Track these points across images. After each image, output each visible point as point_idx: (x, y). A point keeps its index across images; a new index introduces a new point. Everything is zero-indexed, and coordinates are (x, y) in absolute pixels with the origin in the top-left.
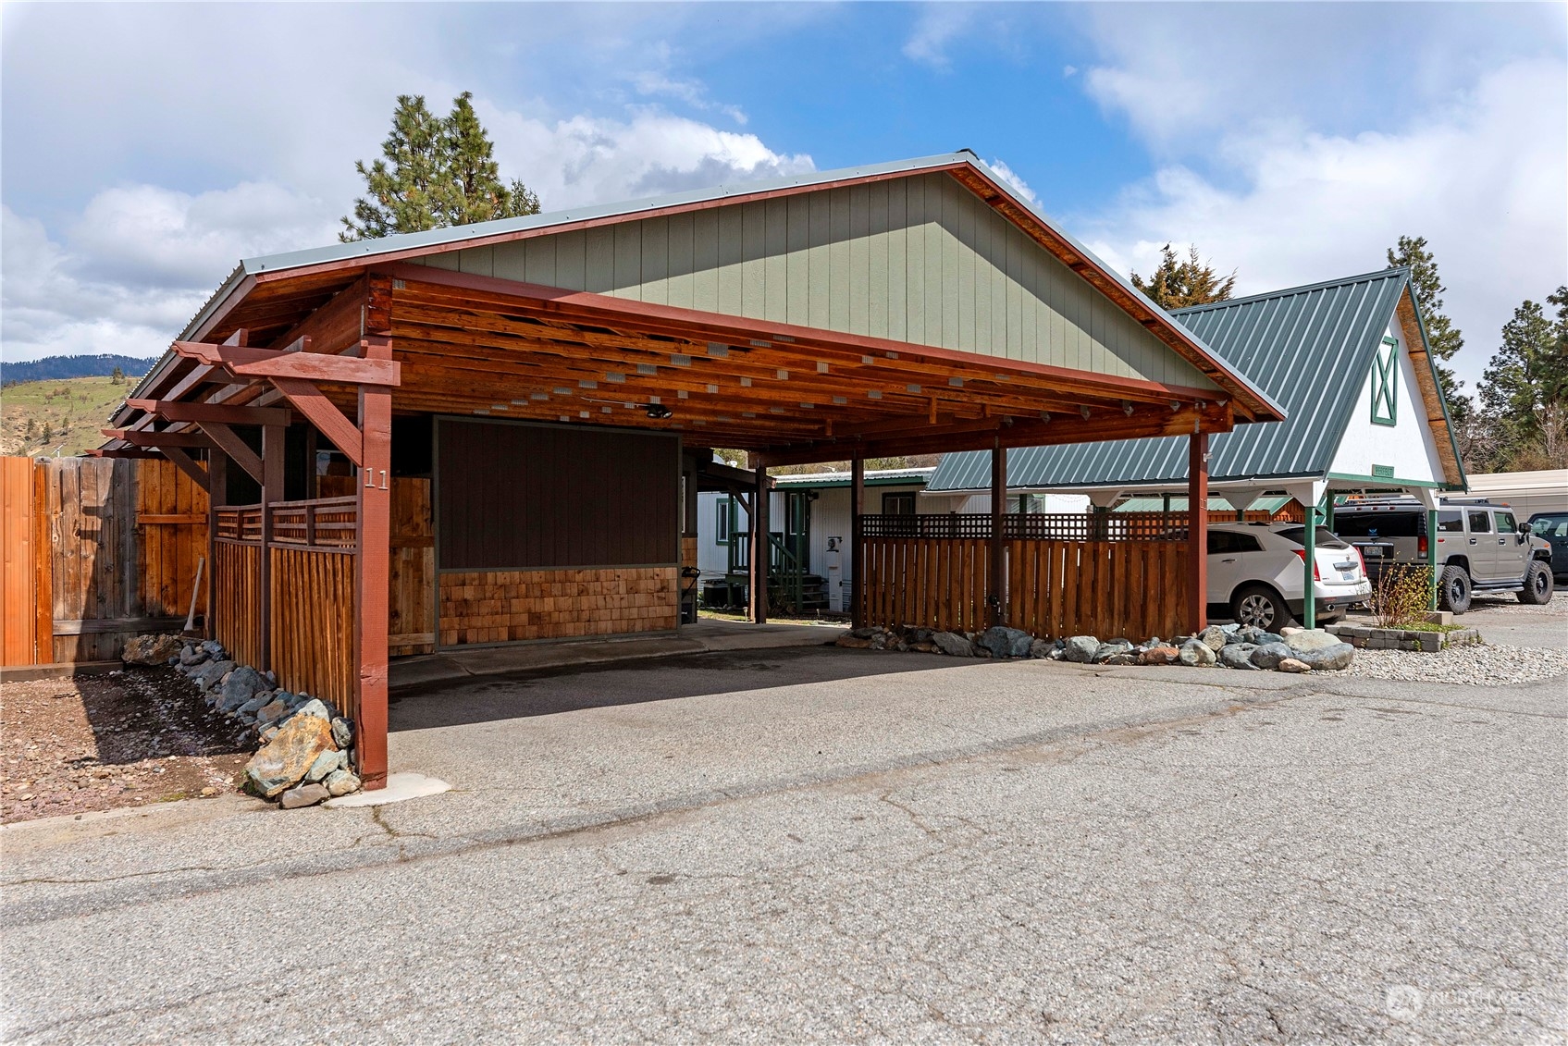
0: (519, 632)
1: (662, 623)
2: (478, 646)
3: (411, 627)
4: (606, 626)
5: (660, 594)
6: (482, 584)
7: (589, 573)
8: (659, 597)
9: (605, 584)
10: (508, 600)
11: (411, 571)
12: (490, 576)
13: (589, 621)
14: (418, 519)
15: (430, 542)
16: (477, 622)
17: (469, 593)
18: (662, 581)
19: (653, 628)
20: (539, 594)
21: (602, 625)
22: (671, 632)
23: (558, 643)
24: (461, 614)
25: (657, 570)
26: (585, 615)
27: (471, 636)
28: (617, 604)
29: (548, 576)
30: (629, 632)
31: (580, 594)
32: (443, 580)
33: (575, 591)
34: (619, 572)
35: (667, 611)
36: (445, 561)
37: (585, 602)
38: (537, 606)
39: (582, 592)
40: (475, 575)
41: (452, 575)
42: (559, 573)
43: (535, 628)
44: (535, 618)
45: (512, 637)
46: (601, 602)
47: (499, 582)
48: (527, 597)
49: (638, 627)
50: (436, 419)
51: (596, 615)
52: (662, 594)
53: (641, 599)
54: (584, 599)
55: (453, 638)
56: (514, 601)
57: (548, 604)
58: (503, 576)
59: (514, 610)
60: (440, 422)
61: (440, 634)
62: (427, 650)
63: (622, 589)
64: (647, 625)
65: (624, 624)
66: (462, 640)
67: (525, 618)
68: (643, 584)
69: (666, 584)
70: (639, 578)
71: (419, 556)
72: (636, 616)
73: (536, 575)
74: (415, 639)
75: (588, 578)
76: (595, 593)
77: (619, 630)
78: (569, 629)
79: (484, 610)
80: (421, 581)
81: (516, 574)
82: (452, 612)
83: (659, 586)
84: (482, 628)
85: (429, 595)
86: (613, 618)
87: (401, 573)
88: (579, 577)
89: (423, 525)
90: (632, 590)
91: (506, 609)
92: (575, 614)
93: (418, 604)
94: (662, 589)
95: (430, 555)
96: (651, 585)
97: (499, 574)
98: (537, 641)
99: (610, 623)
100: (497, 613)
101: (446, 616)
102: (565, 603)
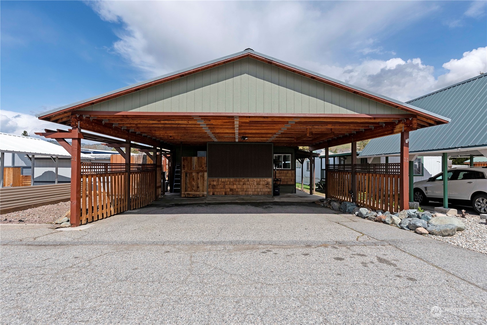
0: (227, 193)
1: (267, 193)
2: (217, 196)
3: (202, 190)
4: (251, 193)
5: (266, 185)
6: (218, 181)
7: (246, 179)
8: (266, 186)
9: (250, 182)
10: (225, 185)
11: (202, 178)
12: (220, 179)
13: (246, 191)
14: (203, 166)
15: (206, 171)
16: (217, 190)
17: (215, 183)
18: (267, 182)
19: (264, 194)
20: (232, 184)
21: (250, 193)
22: (270, 195)
23: (238, 196)
24: (213, 188)
25: (266, 179)
26: (245, 190)
27: (215, 193)
28: (254, 187)
29: (235, 180)
30: (258, 195)
31: (243, 184)
32: (209, 180)
33: (242, 184)
34: (254, 179)
35: (269, 190)
36: (209, 176)
37: (245, 186)
38: (232, 187)
39: (244, 184)
40: (217, 179)
41: (211, 179)
42: (238, 179)
43: (231, 192)
44: (231, 190)
45: (226, 194)
46: (249, 187)
47: (222, 181)
48: (229, 185)
49: (260, 193)
50: (208, 143)
51: (248, 190)
52: (267, 186)
53: (261, 186)
54: (244, 186)
55: (211, 194)
56: (226, 186)
57: (235, 187)
58: (223, 180)
59: (226, 188)
60: (208, 144)
61: (208, 192)
62: (205, 196)
63: (255, 184)
64: (263, 193)
65: (256, 193)
66: (213, 194)
67: (229, 190)
68: (261, 183)
69: (268, 183)
70: (260, 181)
71: (204, 175)
72: (259, 191)
73: (232, 180)
74: (203, 193)
75: (246, 180)
76: (247, 184)
77: (254, 194)
78: (241, 193)
79: (219, 187)
80: (204, 180)
81: (227, 179)
82: (211, 187)
83: (266, 183)
84: (218, 191)
85: (206, 183)
86: (253, 191)
87: (199, 178)
88: (243, 180)
89: (205, 167)
90: (258, 184)
91: (224, 187)
92: (242, 189)
93: (203, 185)
94: (267, 184)
95: (206, 174)
96: (264, 183)
97: (222, 179)
98: (232, 196)
99: (252, 192)
100: (222, 188)
101: (210, 188)
102: (239, 186)
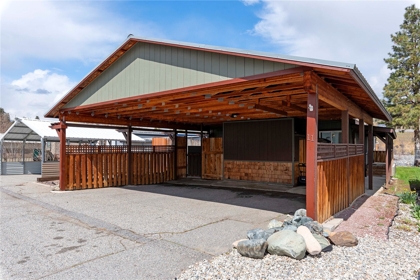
0: (242, 178)
1: (286, 181)
2: (232, 180)
3: (218, 173)
4: (267, 179)
5: (286, 172)
6: (233, 164)
7: (261, 163)
8: (285, 173)
9: (267, 167)
10: (240, 169)
11: (218, 160)
12: (235, 162)
13: (262, 177)
14: (220, 147)
15: (222, 153)
16: (232, 174)
17: (230, 166)
18: (286, 167)
19: (283, 182)
20: (247, 168)
21: (266, 179)
22: (289, 184)
23: (253, 182)
24: (228, 171)
25: (285, 164)
26: (261, 175)
27: (231, 177)
28: (270, 173)
29: (250, 163)
30: (275, 183)
31: (259, 169)
32: (225, 162)
33: (257, 168)
34: (271, 163)
35: (288, 178)
36: (225, 158)
37: (260, 171)
38: (247, 171)
39: (259, 168)
40: (232, 162)
41: (227, 161)
42: (253, 162)
43: (246, 177)
44: (246, 174)
45: (241, 179)
46: (265, 172)
47: (237, 164)
48: (244, 168)
49: (278, 181)
50: (223, 123)
51: (264, 176)
52: (287, 172)
53: (278, 172)
54: (260, 170)
55: (227, 177)
56: (241, 169)
57: (250, 171)
58: (238, 162)
59: (241, 171)
61: (224, 176)
62: (222, 179)
63: (272, 169)
64: (281, 181)
65: (273, 180)
66: (229, 178)
67: (244, 174)
68: (279, 168)
69: (288, 168)
70: (278, 166)
71: (220, 156)
72: (277, 178)
73: (247, 163)
74: (219, 176)
75: (261, 164)
76: (263, 169)
77: (271, 181)
78: (256, 179)
79: (234, 171)
80: (220, 162)
81: (242, 162)
82: (227, 170)
83: (285, 169)
84: (234, 175)
85: (222, 165)
86: (269, 177)
87: (216, 160)
88: (258, 164)
89: (221, 149)
90: (276, 169)
91: (239, 171)
92: (257, 175)
93: (220, 168)
94: (286, 170)
95: (222, 156)
96: (282, 168)
97: (237, 162)
98: (247, 181)
99: (268, 179)
100: (237, 172)
101: (225, 171)
102: (254, 171)
